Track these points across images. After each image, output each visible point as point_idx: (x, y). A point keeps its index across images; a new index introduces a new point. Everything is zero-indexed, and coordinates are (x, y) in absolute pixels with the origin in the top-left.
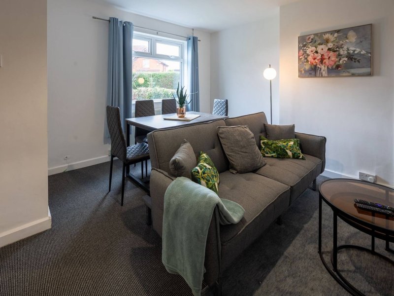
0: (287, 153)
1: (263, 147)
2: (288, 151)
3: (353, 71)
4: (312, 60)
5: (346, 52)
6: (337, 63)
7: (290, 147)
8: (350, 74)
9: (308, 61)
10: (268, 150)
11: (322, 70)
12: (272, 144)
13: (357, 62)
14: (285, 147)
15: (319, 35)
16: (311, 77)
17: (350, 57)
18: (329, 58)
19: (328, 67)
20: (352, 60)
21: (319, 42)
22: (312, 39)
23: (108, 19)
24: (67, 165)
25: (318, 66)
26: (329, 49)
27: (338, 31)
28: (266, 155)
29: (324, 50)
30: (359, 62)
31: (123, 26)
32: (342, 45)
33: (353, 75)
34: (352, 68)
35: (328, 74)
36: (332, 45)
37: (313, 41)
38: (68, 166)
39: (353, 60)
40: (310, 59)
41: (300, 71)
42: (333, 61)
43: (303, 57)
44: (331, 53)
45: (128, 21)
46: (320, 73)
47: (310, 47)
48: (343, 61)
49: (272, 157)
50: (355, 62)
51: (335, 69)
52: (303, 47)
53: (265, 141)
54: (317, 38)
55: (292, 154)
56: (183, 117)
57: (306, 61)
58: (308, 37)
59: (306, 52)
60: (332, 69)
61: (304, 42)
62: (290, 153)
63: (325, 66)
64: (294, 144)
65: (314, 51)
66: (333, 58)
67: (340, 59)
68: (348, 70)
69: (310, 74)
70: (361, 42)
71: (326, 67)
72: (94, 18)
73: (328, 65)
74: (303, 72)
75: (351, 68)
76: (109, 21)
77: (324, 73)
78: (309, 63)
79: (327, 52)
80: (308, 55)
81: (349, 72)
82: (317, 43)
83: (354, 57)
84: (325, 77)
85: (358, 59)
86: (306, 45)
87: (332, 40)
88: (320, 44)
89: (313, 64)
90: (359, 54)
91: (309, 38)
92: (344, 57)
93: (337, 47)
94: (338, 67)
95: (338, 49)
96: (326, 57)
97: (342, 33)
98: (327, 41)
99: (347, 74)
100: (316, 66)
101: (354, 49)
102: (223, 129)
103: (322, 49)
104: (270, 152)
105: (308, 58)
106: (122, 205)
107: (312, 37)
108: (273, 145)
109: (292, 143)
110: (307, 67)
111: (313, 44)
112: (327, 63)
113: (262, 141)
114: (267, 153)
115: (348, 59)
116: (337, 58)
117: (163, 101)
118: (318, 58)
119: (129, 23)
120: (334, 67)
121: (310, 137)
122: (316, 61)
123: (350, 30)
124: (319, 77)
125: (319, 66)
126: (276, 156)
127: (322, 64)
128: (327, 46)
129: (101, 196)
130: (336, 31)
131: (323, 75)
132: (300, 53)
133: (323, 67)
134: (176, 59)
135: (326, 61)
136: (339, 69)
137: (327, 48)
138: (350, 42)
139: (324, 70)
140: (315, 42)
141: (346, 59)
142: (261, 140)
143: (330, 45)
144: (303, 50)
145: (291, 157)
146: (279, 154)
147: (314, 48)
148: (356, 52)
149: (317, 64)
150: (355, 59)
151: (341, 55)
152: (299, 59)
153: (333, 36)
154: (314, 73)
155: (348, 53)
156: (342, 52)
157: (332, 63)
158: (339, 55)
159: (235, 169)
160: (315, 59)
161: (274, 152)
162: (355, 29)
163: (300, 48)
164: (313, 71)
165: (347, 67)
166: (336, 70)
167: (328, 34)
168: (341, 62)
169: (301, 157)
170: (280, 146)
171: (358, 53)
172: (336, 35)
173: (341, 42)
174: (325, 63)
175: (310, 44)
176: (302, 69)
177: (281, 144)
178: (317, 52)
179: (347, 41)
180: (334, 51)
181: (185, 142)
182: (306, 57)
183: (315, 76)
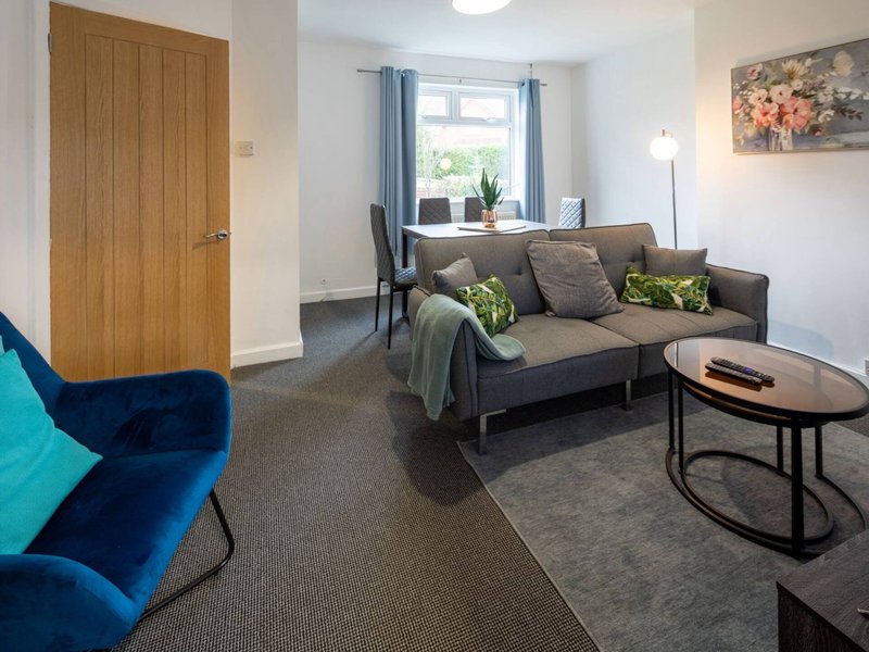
0: (672, 299)
1: (628, 285)
2: (675, 296)
3: (847, 138)
4: (761, 118)
5: (830, 98)
6: (812, 123)
7: (683, 288)
8: (841, 145)
9: (751, 119)
10: (636, 290)
11: (781, 137)
12: (646, 280)
13: (855, 119)
14: (671, 288)
15: (774, 63)
16: (759, 152)
17: (841, 108)
18: (796, 110)
19: (793, 131)
20: (844, 115)
21: (773, 79)
22: (759, 73)
23: (379, 69)
24: (324, 292)
25: (773, 128)
26: (795, 93)
27: (813, 54)
28: (631, 300)
29: (785, 94)
30: (859, 117)
31: (402, 78)
32: (823, 82)
33: (848, 147)
34: (845, 131)
35: (794, 146)
36: (801, 83)
37: (762, 78)
38: (327, 294)
39: (847, 114)
40: (756, 114)
41: (736, 141)
42: (804, 117)
43: (742, 111)
44: (800, 102)
45: (409, 68)
46: (777, 144)
47: (756, 90)
48: (825, 118)
49: (642, 304)
50: (851, 118)
51: (809, 133)
52: (740, 90)
53: (635, 275)
54: (769, 71)
55: (683, 301)
56: (493, 226)
57: (747, 118)
58: (750, 70)
59: (746, 100)
60: (803, 135)
61: (743, 80)
62: (678, 300)
63: (787, 130)
64: (694, 284)
65: (764, 99)
66: (804, 112)
67: (819, 114)
68: (836, 136)
69: (757, 146)
70: (864, 74)
71: (790, 130)
72: (359, 71)
73: (794, 125)
74: (742, 142)
75: (842, 132)
76: (381, 72)
77: (785, 143)
78: (755, 122)
79: (791, 99)
80: (752, 107)
81: (838, 141)
82: (770, 80)
83: (849, 107)
84: (787, 152)
85: (858, 111)
86: (747, 85)
87: (801, 73)
88: (775, 83)
89: (761, 124)
90: (860, 100)
91: (754, 71)
92: (826, 109)
93: (813, 88)
94: (815, 129)
95: (813, 92)
96: (788, 109)
97: (822, 57)
98: (790, 76)
99: (834, 145)
100: (768, 129)
101: (848, 90)
102: (537, 245)
103: (781, 94)
104: (638, 295)
105: (752, 113)
106: (389, 348)
107: (759, 68)
108: (648, 283)
109: (689, 282)
110: (751, 131)
111: (761, 83)
112: (791, 121)
113: (629, 276)
114: (633, 297)
115: (837, 112)
116: (812, 110)
117: (467, 199)
118: (772, 112)
119: (410, 71)
120: (806, 131)
121: (736, 275)
122: (768, 117)
123: (839, 50)
124: (776, 152)
125: (775, 130)
126: (650, 303)
127: (780, 123)
128: (790, 86)
129: (365, 334)
130: (808, 53)
131: (784, 149)
132: (735, 102)
133: (782, 130)
134: (498, 123)
135: (790, 118)
136: (818, 134)
137: (791, 92)
138: (840, 77)
139: (785, 138)
140: (766, 80)
141: (831, 113)
142: (627, 273)
143: (797, 84)
144: (742, 96)
145: (682, 307)
146: (656, 300)
147: (763, 92)
148: (852, 97)
149: (770, 126)
150: (851, 112)
151: (822, 104)
152: (734, 116)
153: (803, 64)
154: (764, 145)
155: (836, 99)
156: (822, 98)
157: (802, 122)
158: (817, 104)
159: (552, 310)
160: (765, 114)
161: (646, 296)
162: (850, 48)
163: (734, 93)
164: (764, 140)
165: (834, 129)
166: (810, 136)
167: (791, 62)
168: (820, 119)
169: (702, 309)
170: (661, 286)
171: (856, 100)
172: (809, 62)
173: (820, 77)
174: (787, 122)
175: (756, 83)
176: (740, 137)
177: (664, 282)
178: (769, 100)
179: (833, 73)
180: (807, 97)
181: (463, 257)
182: (747, 110)
183: (768, 149)
